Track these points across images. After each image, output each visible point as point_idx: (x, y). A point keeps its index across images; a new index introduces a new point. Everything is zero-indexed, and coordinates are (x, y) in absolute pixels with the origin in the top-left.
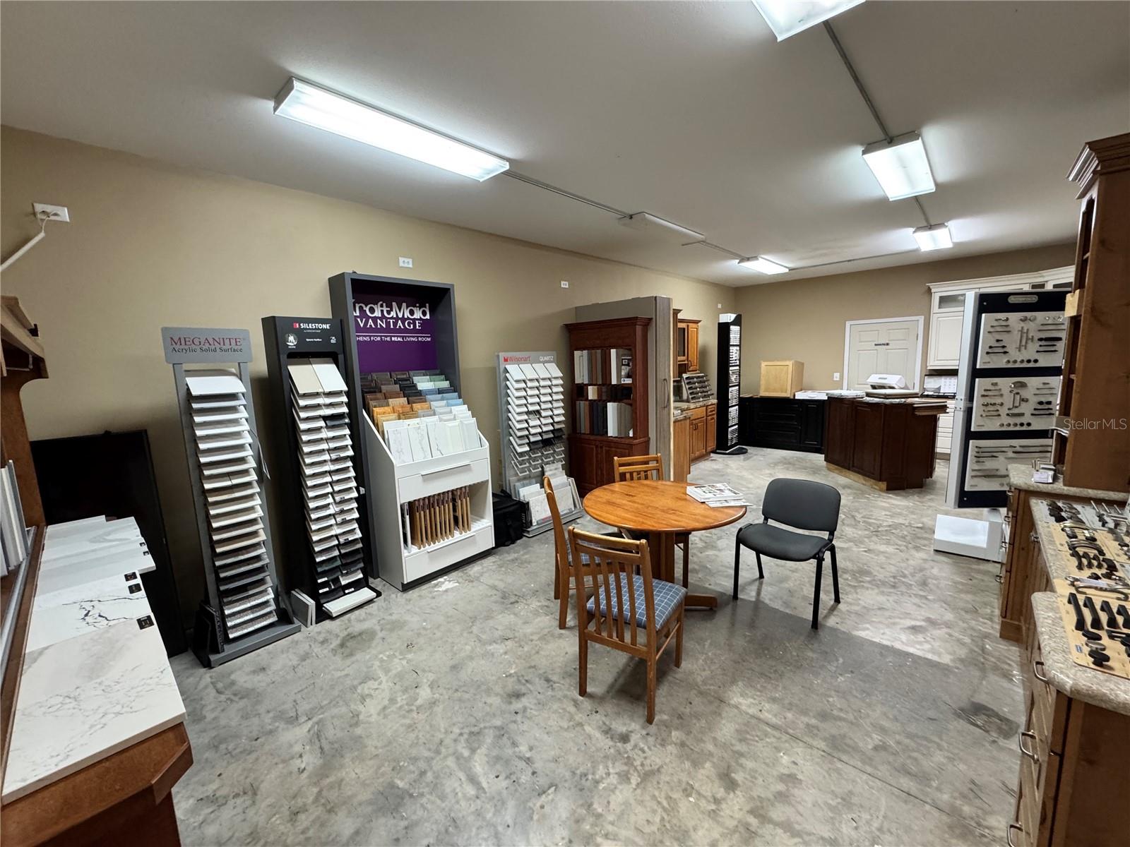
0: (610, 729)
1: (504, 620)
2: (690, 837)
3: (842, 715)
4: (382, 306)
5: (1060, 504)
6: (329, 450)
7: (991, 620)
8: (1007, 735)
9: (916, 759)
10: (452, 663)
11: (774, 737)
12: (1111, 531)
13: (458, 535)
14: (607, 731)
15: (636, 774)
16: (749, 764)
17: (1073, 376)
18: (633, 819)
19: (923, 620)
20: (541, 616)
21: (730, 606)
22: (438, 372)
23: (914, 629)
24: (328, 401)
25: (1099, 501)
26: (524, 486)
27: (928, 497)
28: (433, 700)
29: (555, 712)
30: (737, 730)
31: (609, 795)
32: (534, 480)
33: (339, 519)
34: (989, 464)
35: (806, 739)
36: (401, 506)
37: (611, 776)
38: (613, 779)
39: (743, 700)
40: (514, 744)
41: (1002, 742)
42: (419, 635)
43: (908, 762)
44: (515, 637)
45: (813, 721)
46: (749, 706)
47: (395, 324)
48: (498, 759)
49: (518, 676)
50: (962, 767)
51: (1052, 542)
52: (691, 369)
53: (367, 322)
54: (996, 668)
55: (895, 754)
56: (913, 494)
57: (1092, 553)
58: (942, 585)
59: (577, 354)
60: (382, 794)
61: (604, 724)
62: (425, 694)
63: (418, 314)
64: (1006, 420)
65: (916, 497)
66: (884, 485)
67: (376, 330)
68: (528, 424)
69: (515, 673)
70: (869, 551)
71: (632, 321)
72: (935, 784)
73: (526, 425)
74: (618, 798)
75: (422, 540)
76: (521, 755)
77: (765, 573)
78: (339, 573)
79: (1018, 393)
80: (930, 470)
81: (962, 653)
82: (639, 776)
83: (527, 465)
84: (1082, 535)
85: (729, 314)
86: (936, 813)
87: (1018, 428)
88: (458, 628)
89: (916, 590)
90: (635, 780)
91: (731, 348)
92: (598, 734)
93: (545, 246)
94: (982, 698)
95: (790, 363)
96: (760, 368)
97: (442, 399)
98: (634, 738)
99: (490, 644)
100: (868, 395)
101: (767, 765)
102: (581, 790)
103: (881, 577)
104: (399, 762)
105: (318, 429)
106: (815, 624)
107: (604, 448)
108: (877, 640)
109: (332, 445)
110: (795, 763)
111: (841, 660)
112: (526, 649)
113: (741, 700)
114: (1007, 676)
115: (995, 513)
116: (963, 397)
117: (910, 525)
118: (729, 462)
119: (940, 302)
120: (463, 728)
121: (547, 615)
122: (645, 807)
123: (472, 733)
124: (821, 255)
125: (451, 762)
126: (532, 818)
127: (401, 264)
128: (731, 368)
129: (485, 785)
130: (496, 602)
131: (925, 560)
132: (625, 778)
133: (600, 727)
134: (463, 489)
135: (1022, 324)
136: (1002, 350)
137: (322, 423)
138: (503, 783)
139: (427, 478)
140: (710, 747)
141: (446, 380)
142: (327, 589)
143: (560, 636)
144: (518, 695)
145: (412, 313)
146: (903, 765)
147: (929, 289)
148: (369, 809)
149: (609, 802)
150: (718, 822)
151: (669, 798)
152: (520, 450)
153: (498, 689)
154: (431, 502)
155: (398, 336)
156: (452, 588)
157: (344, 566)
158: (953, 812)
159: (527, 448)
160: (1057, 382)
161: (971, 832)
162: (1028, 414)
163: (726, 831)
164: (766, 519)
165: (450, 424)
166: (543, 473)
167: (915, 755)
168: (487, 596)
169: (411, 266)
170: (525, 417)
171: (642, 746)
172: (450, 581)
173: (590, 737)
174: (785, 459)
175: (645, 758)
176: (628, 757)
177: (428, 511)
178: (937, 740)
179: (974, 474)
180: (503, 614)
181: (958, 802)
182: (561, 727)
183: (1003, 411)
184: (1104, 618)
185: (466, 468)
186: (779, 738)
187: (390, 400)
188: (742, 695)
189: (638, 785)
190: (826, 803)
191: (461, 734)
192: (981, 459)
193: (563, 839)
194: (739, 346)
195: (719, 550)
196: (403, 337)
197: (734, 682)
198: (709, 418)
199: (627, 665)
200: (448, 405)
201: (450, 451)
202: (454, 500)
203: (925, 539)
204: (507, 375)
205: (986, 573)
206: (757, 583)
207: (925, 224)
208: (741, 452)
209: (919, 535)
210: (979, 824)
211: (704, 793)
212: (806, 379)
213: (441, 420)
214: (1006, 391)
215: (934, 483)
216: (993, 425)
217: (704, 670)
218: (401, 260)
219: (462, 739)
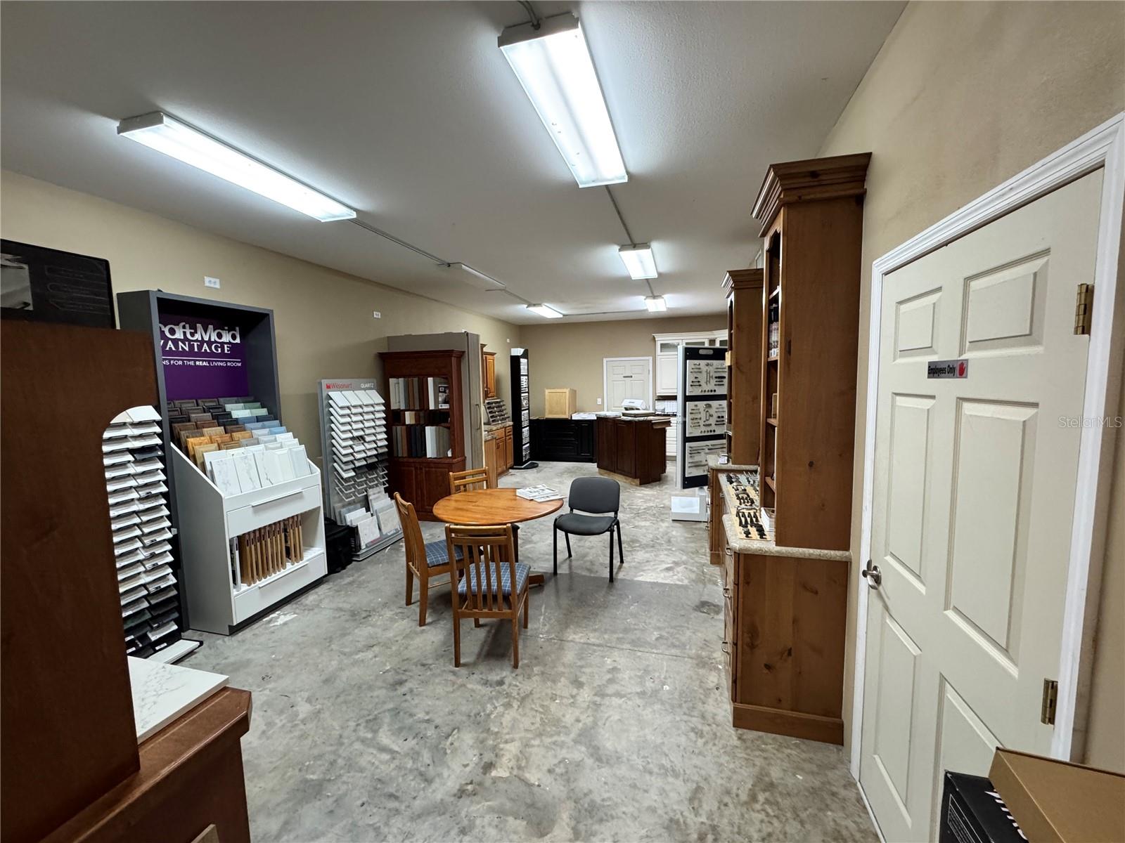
0: (488, 681)
1: (362, 633)
2: (562, 721)
3: (636, 627)
4: (184, 327)
5: (731, 475)
6: (136, 488)
7: (705, 555)
8: (717, 613)
9: (677, 638)
10: (323, 677)
11: (600, 650)
12: (752, 485)
13: (290, 567)
14: (486, 683)
15: (515, 701)
16: (587, 670)
17: (731, 401)
18: (521, 726)
19: (672, 563)
20: (397, 622)
21: (553, 580)
22: (252, 399)
23: (668, 569)
24: (137, 432)
25: (747, 471)
26: (350, 511)
27: (664, 487)
28: (316, 711)
29: (439, 684)
30: (576, 654)
31: (501, 719)
32: (359, 505)
33: (149, 565)
34: (697, 458)
35: (618, 646)
36: (230, 541)
37: (498, 708)
38: (500, 709)
39: (576, 636)
40: (411, 715)
41: (716, 617)
42: (272, 666)
43: (674, 641)
44: (379, 643)
45: (621, 635)
46: (580, 638)
47: (200, 347)
48: (401, 730)
49: (395, 670)
50: (700, 635)
51: (729, 494)
52: (489, 395)
53: (165, 344)
54: (710, 581)
55: (667, 639)
56: (656, 486)
57: (745, 496)
58: (679, 540)
59: (392, 381)
60: (298, 790)
61: (482, 679)
62: (304, 709)
63: (227, 338)
64: (703, 429)
65: (658, 488)
66: (638, 481)
67: (177, 353)
68: (353, 449)
69: (391, 668)
70: (635, 527)
71: (448, 354)
72: (688, 647)
73: (351, 451)
74: (507, 719)
75: (253, 577)
76: (421, 719)
77: (573, 553)
78: (149, 628)
79: (707, 411)
80: (663, 468)
81: (693, 576)
82: (518, 701)
83: (353, 490)
84: (741, 488)
85: (519, 349)
86: (690, 660)
87: (709, 434)
88: (316, 651)
89: (665, 546)
90: (515, 704)
91: (522, 377)
92: (479, 687)
93: (360, 278)
94: (705, 598)
95: (567, 391)
96: (545, 395)
97: (263, 427)
98: (507, 681)
99: (357, 654)
100: (624, 415)
101: (599, 667)
102: (478, 723)
103: (644, 542)
104: (303, 764)
105: (123, 465)
106: (612, 579)
107: (424, 469)
108: (648, 580)
109: (142, 481)
110: (615, 661)
111: (630, 597)
112: (394, 648)
113: (574, 636)
114: (715, 583)
115: (702, 490)
116: (681, 415)
117: (657, 506)
118: (526, 475)
119: (661, 347)
120: (358, 720)
121: (403, 619)
122: (528, 716)
123: (367, 721)
124: (587, 308)
125: (358, 746)
126: (446, 753)
127: (207, 284)
128: (522, 395)
129: (396, 748)
130: (347, 621)
131: (668, 527)
132: (508, 706)
133: (480, 682)
134: (296, 518)
135: (707, 367)
136: (698, 384)
137: (130, 457)
138: (412, 743)
139: (258, 509)
140: (561, 669)
141: (263, 407)
142: (134, 649)
143: (423, 632)
144: (401, 683)
145: (220, 336)
146: (672, 643)
147: (654, 338)
148: (290, 804)
149: (501, 723)
150: (577, 707)
151: (542, 706)
152: (345, 475)
153: (379, 684)
154: (260, 535)
155: (203, 361)
156: (292, 620)
157: (154, 619)
158: (699, 657)
159: (353, 474)
160: (724, 403)
161: (707, 663)
162: (713, 424)
163: (582, 710)
164: (572, 510)
165: (279, 452)
166: (366, 497)
167: (677, 636)
168: (335, 618)
169: (218, 286)
170: (350, 443)
171: (514, 683)
172: (285, 615)
173: (473, 691)
174: (569, 469)
175: (519, 689)
176: (507, 693)
177: (258, 544)
178: (686, 625)
179: (690, 465)
180: (359, 629)
181: (700, 652)
182: (447, 692)
183: (702, 423)
184: (749, 520)
185: (298, 496)
186: (603, 651)
187: (205, 430)
188: (574, 633)
189: (519, 707)
190: (636, 676)
191: (358, 725)
192: (693, 455)
193: (475, 755)
194: (528, 375)
195: (535, 543)
196: (209, 362)
197: (567, 627)
198: (507, 438)
199: (487, 636)
200: (271, 433)
201: (280, 480)
202: (285, 530)
203: (666, 514)
204: (331, 402)
205: (700, 529)
206: (568, 561)
207: (651, 295)
208: (533, 466)
209: (663, 512)
210: (710, 659)
211: (565, 695)
212: (578, 404)
213: (267, 448)
214: (702, 410)
215: (667, 477)
216: (697, 433)
217: (545, 625)
218: (207, 279)
219: (361, 728)
